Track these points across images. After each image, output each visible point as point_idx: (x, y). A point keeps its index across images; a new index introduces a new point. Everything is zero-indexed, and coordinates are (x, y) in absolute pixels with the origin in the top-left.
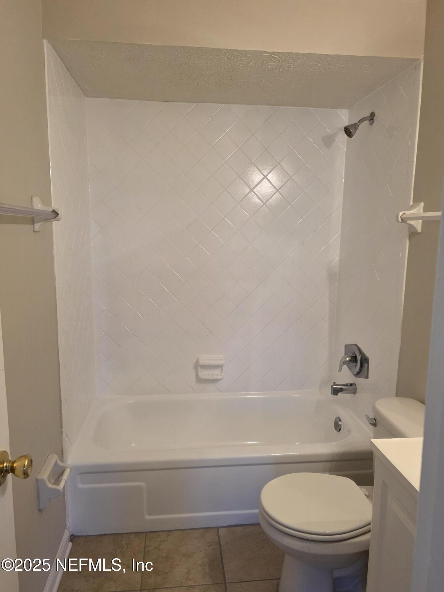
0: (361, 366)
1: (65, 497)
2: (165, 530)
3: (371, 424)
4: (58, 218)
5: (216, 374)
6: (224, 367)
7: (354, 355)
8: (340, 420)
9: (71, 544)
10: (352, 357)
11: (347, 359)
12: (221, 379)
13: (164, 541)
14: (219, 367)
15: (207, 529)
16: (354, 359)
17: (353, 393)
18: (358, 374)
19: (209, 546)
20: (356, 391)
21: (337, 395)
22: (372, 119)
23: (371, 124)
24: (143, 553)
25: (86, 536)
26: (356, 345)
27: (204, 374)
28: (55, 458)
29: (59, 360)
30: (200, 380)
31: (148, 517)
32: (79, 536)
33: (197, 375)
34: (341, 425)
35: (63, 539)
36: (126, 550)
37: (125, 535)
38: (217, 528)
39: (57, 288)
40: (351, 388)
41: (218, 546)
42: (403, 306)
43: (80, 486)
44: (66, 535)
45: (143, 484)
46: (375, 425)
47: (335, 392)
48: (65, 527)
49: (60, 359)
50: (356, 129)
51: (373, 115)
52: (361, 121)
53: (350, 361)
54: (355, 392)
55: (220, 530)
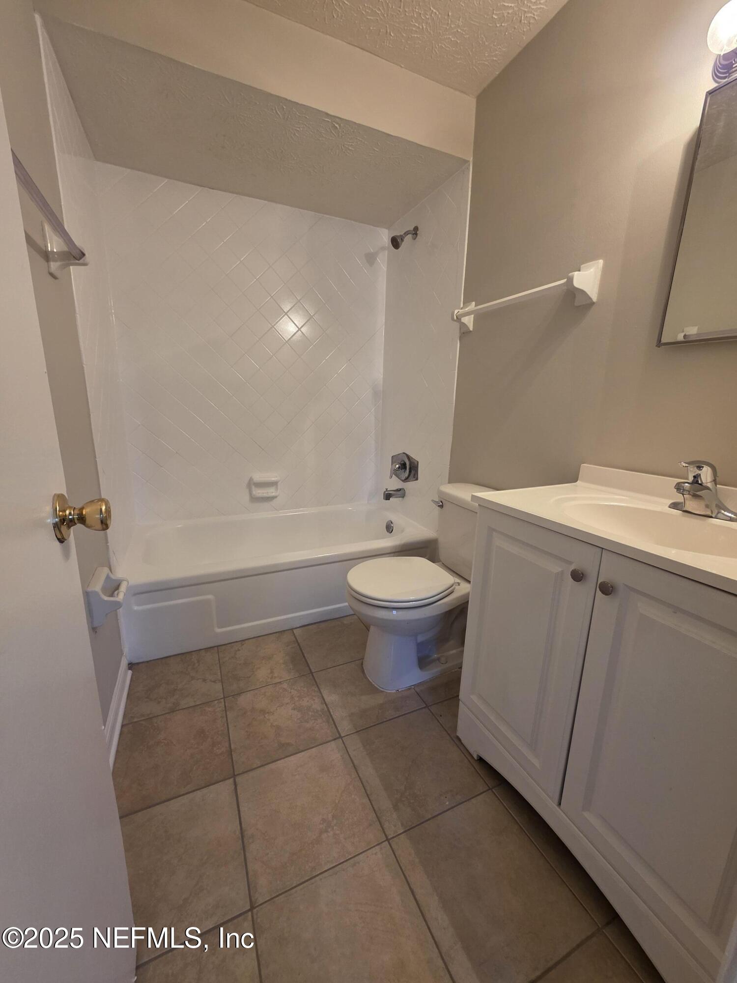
0: (410, 472)
1: (119, 621)
2: (238, 640)
3: (439, 506)
4: (84, 260)
5: (271, 492)
6: (279, 483)
7: (403, 462)
8: (392, 523)
9: (130, 672)
10: (401, 464)
11: (397, 466)
12: (276, 497)
13: (239, 650)
14: (274, 484)
15: (282, 632)
16: (403, 466)
17: (402, 497)
18: (406, 480)
19: (287, 646)
20: (405, 495)
21: (389, 499)
22: (416, 234)
23: (415, 239)
24: (218, 665)
25: (147, 662)
26: (404, 453)
27: (259, 492)
28: (106, 570)
29: (96, 461)
30: (255, 499)
31: (218, 630)
32: (138, 664)
33: (251, 494)
34: (393, 527)
35: (121, 668)
36: (199, 665)
37: (193, 653)
38: (292, 629)
39: (85, 369)
40: (400, 493)
41: (297, 644)
42: (454, 404)
43: (136, 608)
44: (124, 663)
45: (210, 597)
46: (441, 506)
47: (388, 496)
48: (121, 653)
49: (97, 459)
50: (402, 240)
51: (416, 229)
52: (407, 233)
53: (399, 468)
54: (403, 496)
55: (295, 631)
